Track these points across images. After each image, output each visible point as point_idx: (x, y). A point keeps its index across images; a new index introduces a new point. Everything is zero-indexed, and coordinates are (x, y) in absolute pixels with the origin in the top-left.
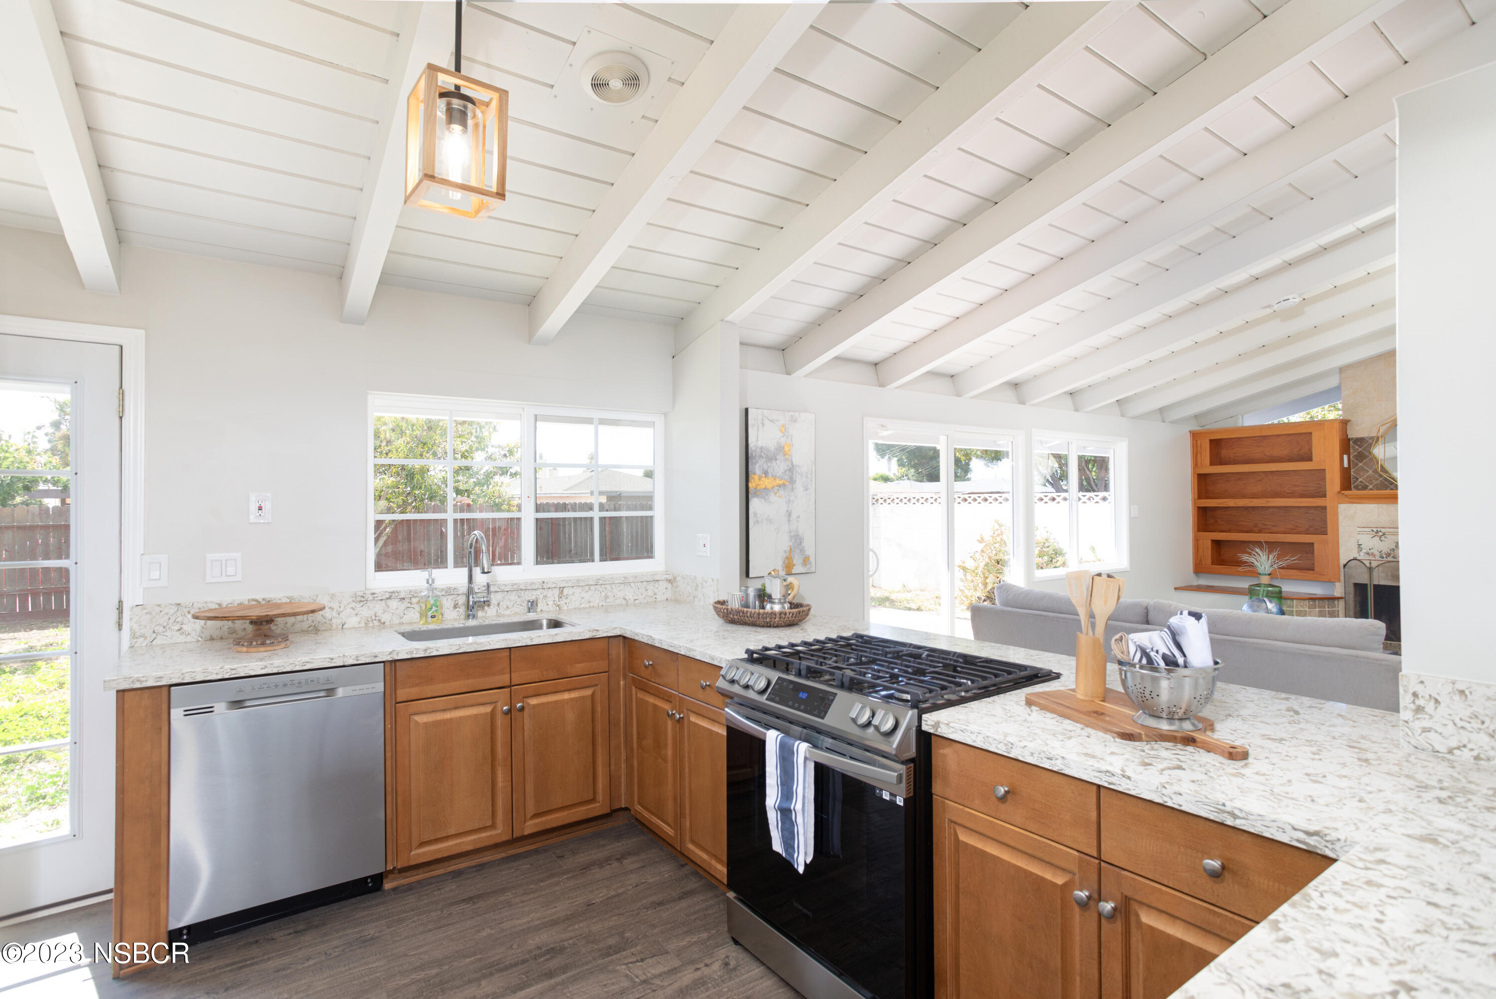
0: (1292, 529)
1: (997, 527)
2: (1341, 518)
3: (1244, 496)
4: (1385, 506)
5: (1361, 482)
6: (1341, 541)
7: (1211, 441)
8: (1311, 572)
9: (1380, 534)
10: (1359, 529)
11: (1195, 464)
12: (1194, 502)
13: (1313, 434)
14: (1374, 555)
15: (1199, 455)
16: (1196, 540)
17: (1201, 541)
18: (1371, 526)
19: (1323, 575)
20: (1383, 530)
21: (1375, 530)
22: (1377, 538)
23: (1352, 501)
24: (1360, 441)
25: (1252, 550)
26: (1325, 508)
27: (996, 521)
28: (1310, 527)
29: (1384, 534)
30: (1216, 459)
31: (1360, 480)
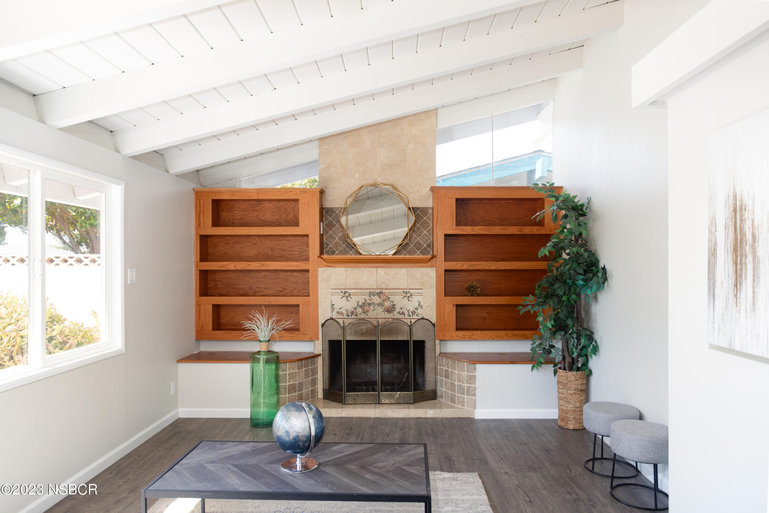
0: (280, 291)
2: (320, 280)
3: (241, 259)
4: (350, 270)
5: (331, 248)
6: (319, 302)
7: (213, 201)
8: (296, 333)
9: (347, 294)
10: (333, 291)
11: (199, 225)
12: (197, 266)
14: (342, 314)
15: (201, 216)
16: (198, 305)
17: (203, 307)
18: (341, 287)
19: (306, 334)
20: (349, 291)
21: (343, 291)
22: (345, 299)
23: (328, 264)
24: (330, 211)
26: (307, 271)
28: (294, 289)
29: (350, 295)
30: (217, 222)
31: (330, 246)
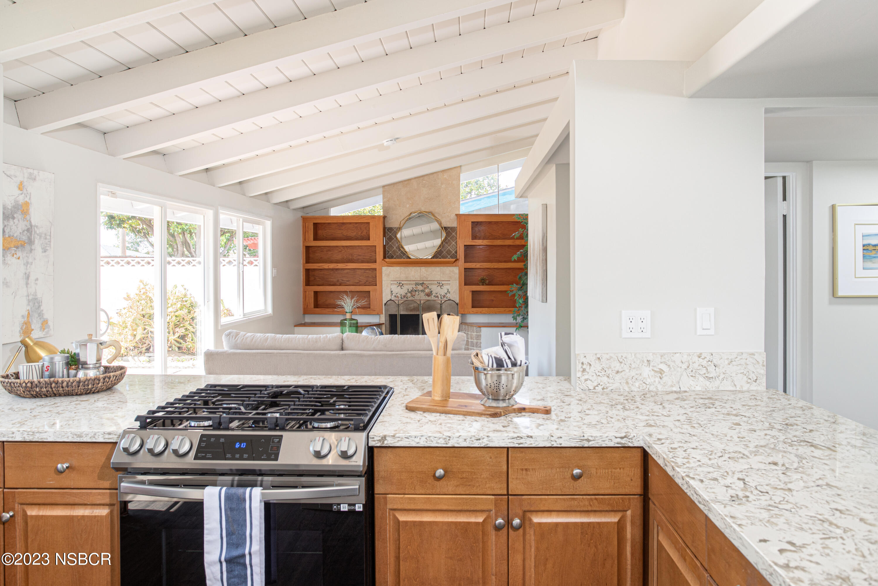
0: (357, 283)
1: (142, 286)
2: (383, 275)
3: (332, 262)
4: (403, 268)
5: (391, 254)
6: (383, 289)
7: (314, 223)
8: (368, 309)
9: (401, 284)
10: (392, 282)
11: (305, 239)
12: (304, 266)
13: (371, 224)
14: (398, 297)
15: (307, 233)
16: (305, 292)
17: (307, 292)
18: (397, 280)
19: (375, 310)
20: (402, 282)
21: (399, 282)
22: (399, 287)
23: (389, 265)
24: (391, 229)
25: (343, 297)
26: (375, 269)
27: (141, 281)
28: (367, 281)
29: (403, 285)
30: (316, 238)
31: (390, 252)
